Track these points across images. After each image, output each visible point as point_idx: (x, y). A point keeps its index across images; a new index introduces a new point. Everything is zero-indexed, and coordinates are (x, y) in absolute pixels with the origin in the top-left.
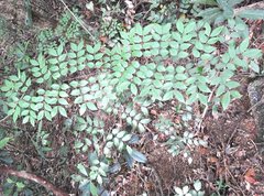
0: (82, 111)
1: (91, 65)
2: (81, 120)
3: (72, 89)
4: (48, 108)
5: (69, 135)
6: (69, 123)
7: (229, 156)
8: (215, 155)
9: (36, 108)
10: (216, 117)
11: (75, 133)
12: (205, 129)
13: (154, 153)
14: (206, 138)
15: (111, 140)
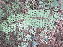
0: (19, 30)
1: (21, 19)
2: (19, 32)
3: (17, 25)
4: (11, 29)
5: (15, 37)
6: (15, 33)
7: (61, 43)
8: (57, 43)
9: (9, 29)
10: (58, 32)
11: (17, 37)
12: (55, 35)
13: (40, 43)
14: (55, 38)
15: (27, 37)
